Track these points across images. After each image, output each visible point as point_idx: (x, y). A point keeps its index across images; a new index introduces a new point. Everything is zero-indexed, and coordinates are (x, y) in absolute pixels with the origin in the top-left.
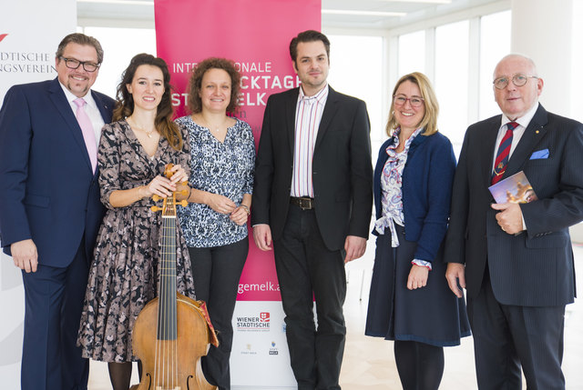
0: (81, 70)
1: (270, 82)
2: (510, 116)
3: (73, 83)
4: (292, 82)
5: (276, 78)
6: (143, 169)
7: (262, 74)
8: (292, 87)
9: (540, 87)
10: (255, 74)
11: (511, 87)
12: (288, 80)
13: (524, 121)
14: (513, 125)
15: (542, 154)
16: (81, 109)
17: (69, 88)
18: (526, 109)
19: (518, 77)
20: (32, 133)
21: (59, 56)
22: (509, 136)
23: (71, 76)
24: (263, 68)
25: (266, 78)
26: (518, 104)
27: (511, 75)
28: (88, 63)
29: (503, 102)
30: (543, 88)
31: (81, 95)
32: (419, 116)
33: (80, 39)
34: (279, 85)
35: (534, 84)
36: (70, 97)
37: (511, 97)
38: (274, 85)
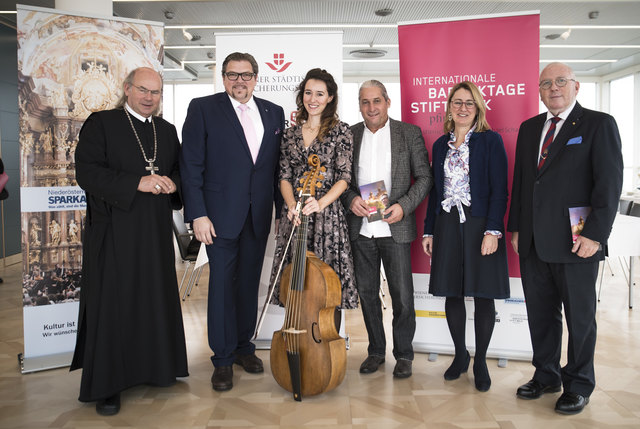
0: (240, 80)
1: (495, 90)
2: (553, 111)
3: (236, 91)
4: (513, 90)
5: (500, 86)
6: (297, 155)
7: (487, 84)
8: (514, 93)
9: (577, 89)
10: (482, 84)
11: (555, 87)
12: (510, 88)
13: (564, 116)
14: (556, 120)
15: (577, 140)
16: (245, 113)
17: (234, 97)
18: (566, 106)
19: (560, 80)
20: (207, 136)
21: (224, 72)
22: (553, 128)
23: (234, 87)
24: (488, 78)
25: (491, 87)
26: (560, 102)
27: (553, 78)
28: (245, 74)
29: (547, 100)
30: (580, 90)
31: (243, 101)
32: (472, 116)
33: (237, 57)
34: (502, 92)
35: (572, 85)
36: (235, 104)
37: (554, 95)
38: (498, 92)
